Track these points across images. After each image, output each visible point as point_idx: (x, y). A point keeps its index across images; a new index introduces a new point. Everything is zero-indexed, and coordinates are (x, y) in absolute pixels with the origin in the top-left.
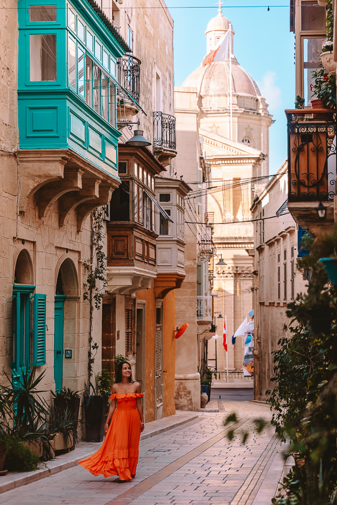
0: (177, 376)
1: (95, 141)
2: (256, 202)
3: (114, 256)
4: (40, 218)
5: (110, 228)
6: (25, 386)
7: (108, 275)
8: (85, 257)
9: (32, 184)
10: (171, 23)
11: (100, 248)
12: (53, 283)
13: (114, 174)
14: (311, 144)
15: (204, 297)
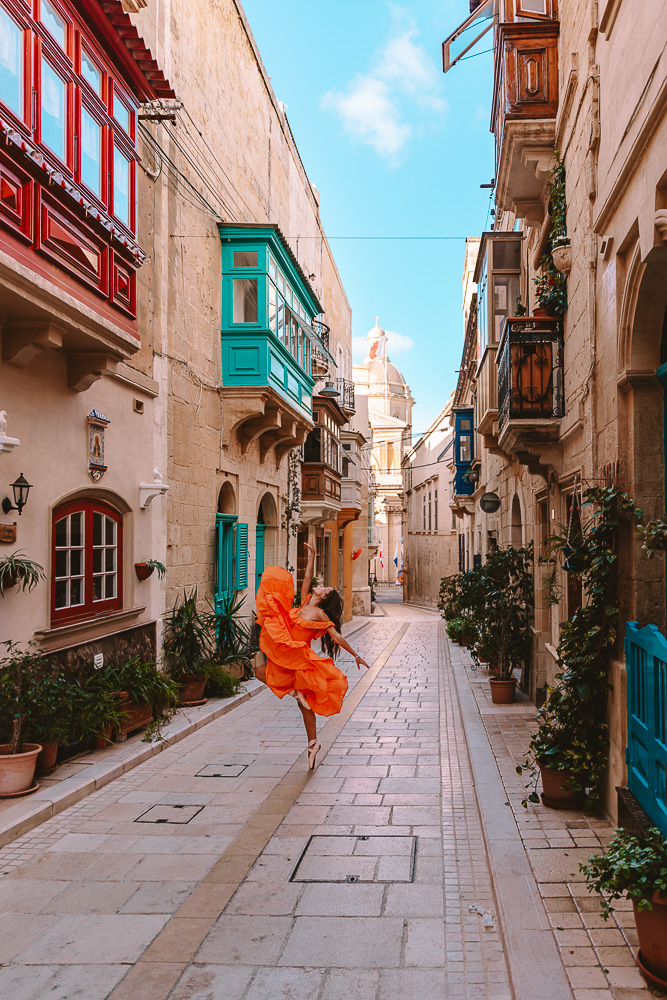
0: (354, 589)
1: (293, 385)
2: (405, 459)
3: (308, 492)
4: (242, 453)
5: (304, 468)
6: (226, 611)
7: (302, 508)
8: (283, 491)
9: (235, 420)
10: (350, 311)
11: (296, 484)
12: (255, 513)
13: (309, 418)
14: (534, 355)
15: (373, 527)
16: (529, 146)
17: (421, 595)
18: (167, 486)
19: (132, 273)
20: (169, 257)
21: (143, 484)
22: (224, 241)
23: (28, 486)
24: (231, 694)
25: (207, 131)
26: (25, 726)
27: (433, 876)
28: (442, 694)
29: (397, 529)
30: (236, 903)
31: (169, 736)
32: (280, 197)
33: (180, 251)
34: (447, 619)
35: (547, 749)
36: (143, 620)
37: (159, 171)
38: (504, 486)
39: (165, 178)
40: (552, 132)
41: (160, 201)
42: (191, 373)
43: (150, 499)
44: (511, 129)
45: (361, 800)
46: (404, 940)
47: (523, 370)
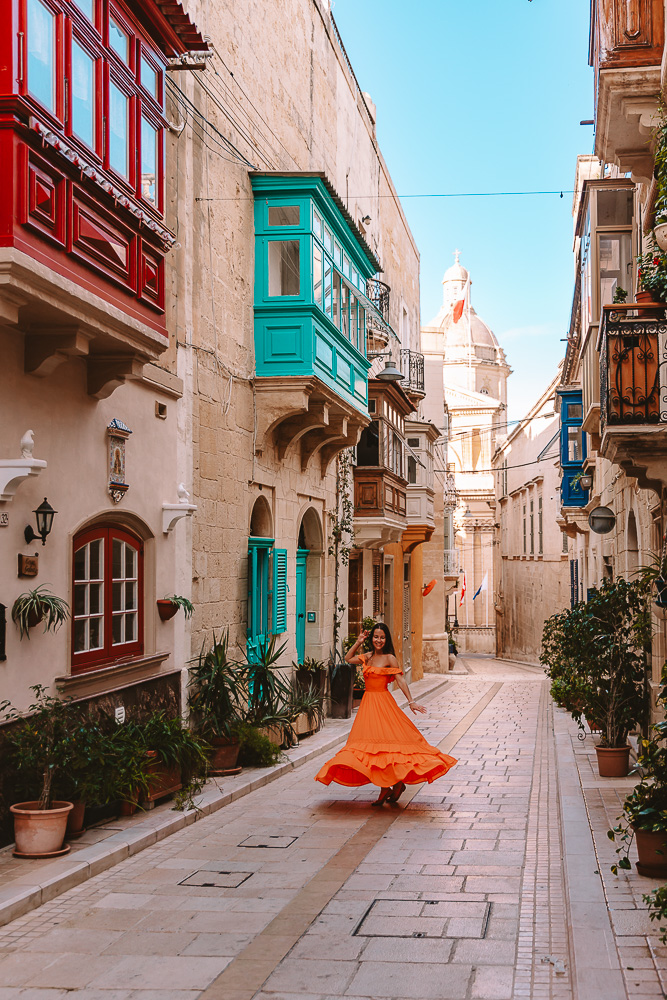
0: (425, 636)
1: (343, 370)
2: (498, 453)
3: (362, 505)
4: (280, 459)
5: (356, 473)
6: (263, 660)
7: (354, 526)
8: (330, 506)
9: (271, 418)
10: (417, 256)
11: (346, 496)
12: (295, 536)
13: (364, 410)
14: (637, 349)
15: (451, 551)
16: (630, 97)
17: (520, 646)
18: (194, 507)
19: (160, 260)
20: (195, 226)
21: (166, 504)
22: (257, 195)
23: (53, 513)
24: (269, 763)
25: (237, 60)
26: (55, 780)
27: (507, 934)
28: (537, 768)
29: (487, 553)
30: (298, 950)
31: (203, 806)
32: (325, 123)
33: (206, 215)
34: (554, 677)
35: (641, 810)
36: (167, 668)
37: (183, 124)
38: (620, 499)
39: (189, 131)
40: (657, 82)
41: (184, 157)
42: (219, 366)
43: (175, 520)
44: (608, 79)
45: (429, 870)
46: (471, 981)
47: (624, 366)
